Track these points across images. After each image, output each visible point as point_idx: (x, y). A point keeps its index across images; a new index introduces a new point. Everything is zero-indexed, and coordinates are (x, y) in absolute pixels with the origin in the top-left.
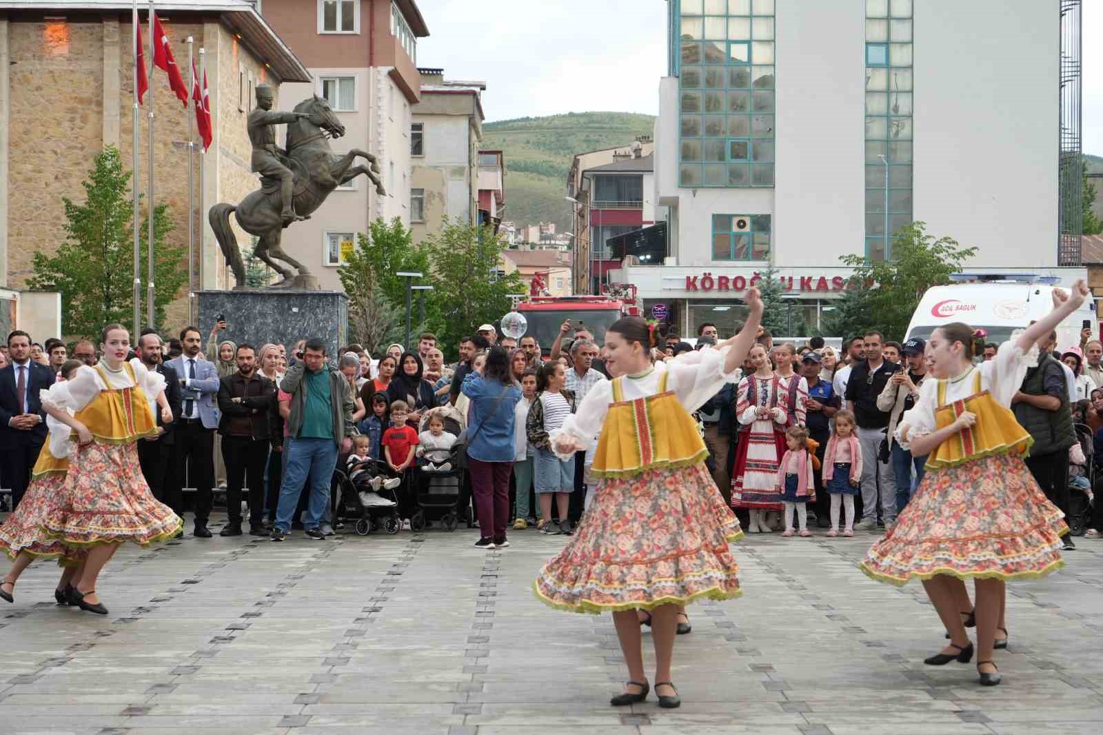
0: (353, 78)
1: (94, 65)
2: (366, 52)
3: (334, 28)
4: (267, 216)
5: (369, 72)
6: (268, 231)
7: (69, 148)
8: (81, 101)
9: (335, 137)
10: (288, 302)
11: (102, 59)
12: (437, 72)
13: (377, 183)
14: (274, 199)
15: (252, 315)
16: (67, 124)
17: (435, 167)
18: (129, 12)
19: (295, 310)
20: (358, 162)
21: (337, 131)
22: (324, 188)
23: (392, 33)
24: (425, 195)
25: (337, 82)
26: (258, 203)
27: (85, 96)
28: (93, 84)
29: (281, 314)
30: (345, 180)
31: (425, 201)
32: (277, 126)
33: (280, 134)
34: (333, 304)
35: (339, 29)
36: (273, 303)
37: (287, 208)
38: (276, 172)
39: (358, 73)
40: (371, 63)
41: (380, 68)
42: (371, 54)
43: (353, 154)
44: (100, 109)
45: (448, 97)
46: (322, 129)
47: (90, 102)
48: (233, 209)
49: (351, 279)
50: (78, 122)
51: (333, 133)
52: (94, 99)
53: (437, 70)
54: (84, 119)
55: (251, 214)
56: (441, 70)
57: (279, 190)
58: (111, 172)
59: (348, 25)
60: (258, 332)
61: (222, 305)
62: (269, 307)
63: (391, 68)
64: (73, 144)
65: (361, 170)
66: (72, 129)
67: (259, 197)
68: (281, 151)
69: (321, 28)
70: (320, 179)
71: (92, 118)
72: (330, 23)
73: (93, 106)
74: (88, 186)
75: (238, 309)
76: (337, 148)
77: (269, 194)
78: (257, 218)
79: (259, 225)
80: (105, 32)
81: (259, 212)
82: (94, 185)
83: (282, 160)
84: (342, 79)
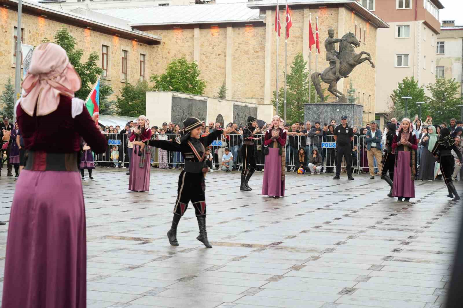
0: (409, 26)
1: (301, 24)
2: (414, 16)
3: (402, 7)
4: (331, 76)
5: (415, 23)
6: (331, 82)
7: (291, 54)
8: (296, 37)
9: (356, 47)
10: (336, 107)
11: (303, 22)
12: (452, 22)
13: (372, 63)
14: (333, 70)
15: (323, 112)
16: (291, 46)
17: (449, 58)
18: (276, 7)
19: (338, 110)
20: (364, 56)
21: (357, 44)
22: (352, 66)
23: (425, 8)
24: (445, 69)
25: (403, 27)
26: (329, 71)
27: (297, 35)
28: (300, 31)
29: (333, 112)
30: (360, 63)
31: (444, 71)
32: (336, 43)
33: (337, 46)
34: (352, 108)
35: (404, 8)
36: (330, 107)
37: (337, 73)
38: (334, 60)
39: (411, 23)
40: (416, 19)
41: (419, 21)
42: (416, 16)
43: (362, 53)
44: (302, 40)
45: (454, 31)
46: (352, 44)
47: (299, 37)
48: (320, 74)
49: (395, 99)
50: (295, 44)
51: (355, 45)
52: (301, 36)
53: (452, 21)
54: (297, 44)
55: (325, 76)
56: (454, 21)
57: (335, 67)
58: (300, 62)
59: (407, 5)
60: (325, 118)
61: (313, 109)
62: (329, 109)
63: (424, 21)
64: (293, 53)
65: (366, 59)
66: (293, 47)
67: (328, 70)
68: (337, 53)
69: (397, 7)
70: (350, 63)
71: (300, 42)
72: (401, 5)
73: (300, 39)
74: (292, 67)
75: (318, 110)
76: (357, 51)
77: (332, 68)
78: (327, 77)
79: (328, 80)
80: (304, 13)
81: (328, 75)
82: (294, 67)
83: (337, 56)
84: (405, 26)
